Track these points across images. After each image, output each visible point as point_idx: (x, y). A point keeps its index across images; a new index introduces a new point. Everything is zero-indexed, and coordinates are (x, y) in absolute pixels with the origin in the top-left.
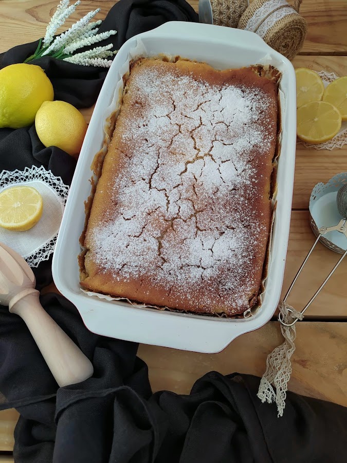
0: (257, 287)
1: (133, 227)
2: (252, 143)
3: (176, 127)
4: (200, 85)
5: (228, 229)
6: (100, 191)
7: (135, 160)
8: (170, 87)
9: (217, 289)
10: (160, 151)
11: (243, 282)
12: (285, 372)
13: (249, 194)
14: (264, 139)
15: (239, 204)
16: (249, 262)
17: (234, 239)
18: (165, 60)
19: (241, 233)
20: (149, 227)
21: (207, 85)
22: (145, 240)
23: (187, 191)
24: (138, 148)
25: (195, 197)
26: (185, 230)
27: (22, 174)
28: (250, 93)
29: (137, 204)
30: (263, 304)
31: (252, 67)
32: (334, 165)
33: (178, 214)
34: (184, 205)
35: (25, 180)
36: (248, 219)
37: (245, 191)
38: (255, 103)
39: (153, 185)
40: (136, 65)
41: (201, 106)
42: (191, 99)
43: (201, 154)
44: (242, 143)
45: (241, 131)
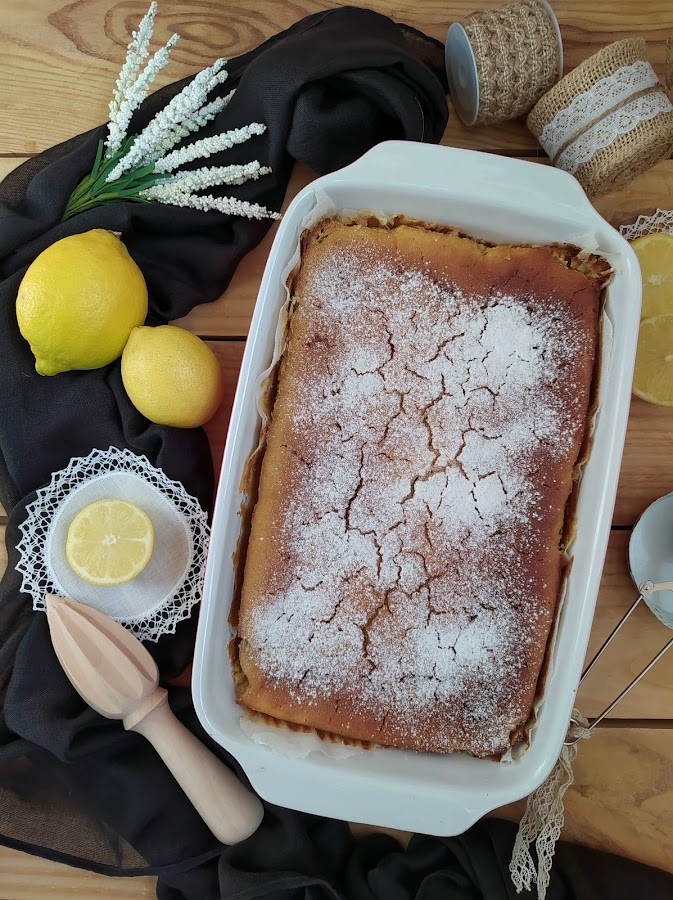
0: (525, 717)
1: (316, 604)
2: (540, 433)
3: (394, 400)
4: (445, 295)
5: (484, 611)
6: (259, 539)
7: (319, 471)
8: (384, 298)
9: (460, 719)
10: (366, 450)
11: (502, 708)
12: (553, 825)
13: (524, 544)
14: (562, 429)
15: (505, 562)
16: (515, 675)
17: (493, 627)
18: (373, 223)
19: (505, 618)
20: (347, 605)
21: (459, 294)
22: (340, 630)
23: (414, 537)
24: (323, 444)
25: (427, 549)
26: (410, 612)
27: (105, 456)
28: (544, 315)
29: (325, 560)
30: (534, 743)
31: (555, 246)
33: (397, 581)
34: (408, 565)
35: (112, 469)
36: (520, 592)
37: (519, 536)
38: (551, 341)
39: (353, 524)
40: (314, 241)
41: (445, 348)
42: (425, 332)
43: (441, 462)
44: (520, 435)
45: (520, 407)
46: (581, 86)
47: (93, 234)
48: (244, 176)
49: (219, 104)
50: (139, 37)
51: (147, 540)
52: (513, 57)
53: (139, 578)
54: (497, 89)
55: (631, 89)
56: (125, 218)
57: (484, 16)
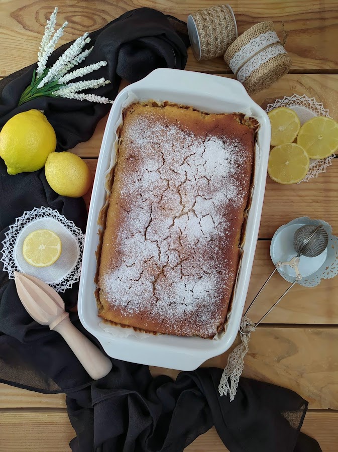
0: (223, 320)
1: (133, 272)
2: (229, 197)
3: (165, 183)
4: (187, 136)
5: (205, 274)
6: (107, 245)
7: (132, 215)
8: (160, 138)
9: (195, 321)
10: (153, 205)
11: (213, 316)
12: (239, 369)
13: (223, 245)
14: (238, 194)
15: (214, 253)
16: (219, 302)
17: (209, 282)
18: (155, 105)
19: (214, 278)
20: (146, 273)
21: (193, 136)
22: (143, 284)
23: (174, 243)
24: (134, 203)
25: (180, 248)
26: (173, 275)
27: (39, 211)
28: (230, 144)
29: (136, 254)
30: (227, 331)
31: (235, 114)
32: (298, 198)
33: (167, 262)
34: (172, 255)
35: (43, 216)
36: (221, 266)
37: (220, 241)
38: (233, 156)
39: (148, 238)
40: (129, 113)
41: (187, 160)
42: (178, 153)
43: (186, 210)
44: (220, 198)
45: (220, 185)
46: (244, 42)
47: (31, 111)
48: (98, 85)
49: (87, 52)
50: (50, 23)
51: (58, 247)
52: (214, 30)
53: (56, 264)
54: (208, 44)
55: (266, 44)
56: (45, 104)
57: (202, 12)
